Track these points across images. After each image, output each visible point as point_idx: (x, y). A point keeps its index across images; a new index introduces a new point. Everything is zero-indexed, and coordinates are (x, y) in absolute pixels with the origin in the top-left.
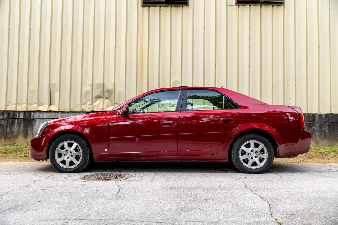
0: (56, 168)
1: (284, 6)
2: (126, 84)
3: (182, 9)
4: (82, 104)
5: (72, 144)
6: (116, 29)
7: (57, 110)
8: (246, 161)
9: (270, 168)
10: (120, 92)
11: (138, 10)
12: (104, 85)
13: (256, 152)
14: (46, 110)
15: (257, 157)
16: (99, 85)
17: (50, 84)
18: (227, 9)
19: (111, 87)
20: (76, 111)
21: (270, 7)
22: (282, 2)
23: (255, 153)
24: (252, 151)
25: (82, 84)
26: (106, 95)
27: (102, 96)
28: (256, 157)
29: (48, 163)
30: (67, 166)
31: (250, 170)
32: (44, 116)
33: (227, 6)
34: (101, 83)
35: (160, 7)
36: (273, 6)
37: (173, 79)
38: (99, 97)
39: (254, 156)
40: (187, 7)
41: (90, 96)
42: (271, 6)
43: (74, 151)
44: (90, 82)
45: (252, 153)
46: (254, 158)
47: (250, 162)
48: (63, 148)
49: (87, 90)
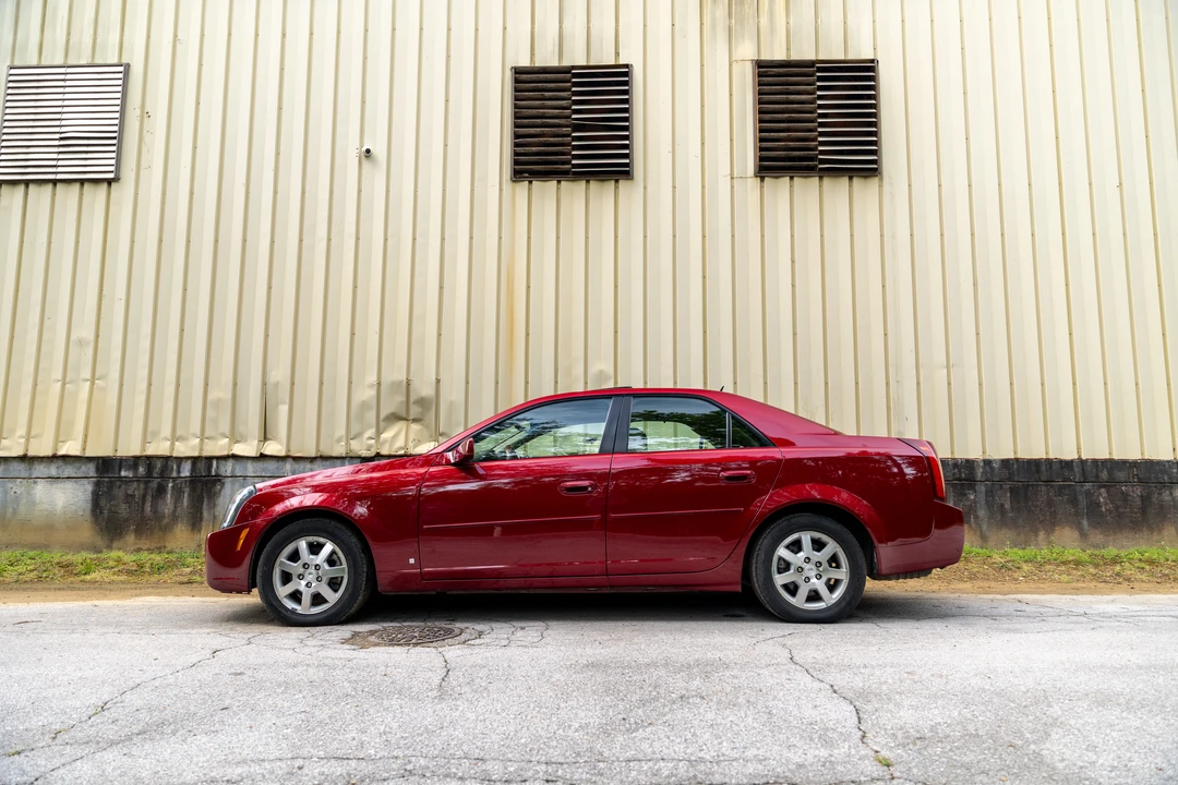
0: (274, 614)
1: (881, 179)
2: (467, 383)
3: (616, 188)
4: (350, 437)
5: (321, 546)
6: (443, 239)
7: (283, 454)
8: (792, 589)
9: (857, 609)
10: (451, 404)
11: (501, 190)
12: (408, 384)
13: (819, 564)
14: (253, 453)
15: (821, 576)
16: (395, 385)
17: (264, 384)
18: (732, 187)
19: (427, 391)
20: (334, 455)
21: (845, 181)
22: (876, 169)
23: (814, 567)
24: (808, 560)
25: (350, 383)
26: (415, 411)
27: (404, 415)
28: (819, 577)
29: (253, 599)
30: (305, 608)
31: (804, 615)
32: (246, 469)
33: (732, 178)
34: (401, 382)
35: (559, 182)
36: (851, 178)
37: (594, 369)
38: (395, 417)
39: (813, 574)
40: (630, 182)
41: (372, 415)
42: (846, 179)
43: (327, 567)
44: (373, 378)
45: (807, 566)
46: (814, 580)
47: (803, 592)
48: (295, 556)
49: (364, 398)
